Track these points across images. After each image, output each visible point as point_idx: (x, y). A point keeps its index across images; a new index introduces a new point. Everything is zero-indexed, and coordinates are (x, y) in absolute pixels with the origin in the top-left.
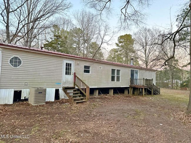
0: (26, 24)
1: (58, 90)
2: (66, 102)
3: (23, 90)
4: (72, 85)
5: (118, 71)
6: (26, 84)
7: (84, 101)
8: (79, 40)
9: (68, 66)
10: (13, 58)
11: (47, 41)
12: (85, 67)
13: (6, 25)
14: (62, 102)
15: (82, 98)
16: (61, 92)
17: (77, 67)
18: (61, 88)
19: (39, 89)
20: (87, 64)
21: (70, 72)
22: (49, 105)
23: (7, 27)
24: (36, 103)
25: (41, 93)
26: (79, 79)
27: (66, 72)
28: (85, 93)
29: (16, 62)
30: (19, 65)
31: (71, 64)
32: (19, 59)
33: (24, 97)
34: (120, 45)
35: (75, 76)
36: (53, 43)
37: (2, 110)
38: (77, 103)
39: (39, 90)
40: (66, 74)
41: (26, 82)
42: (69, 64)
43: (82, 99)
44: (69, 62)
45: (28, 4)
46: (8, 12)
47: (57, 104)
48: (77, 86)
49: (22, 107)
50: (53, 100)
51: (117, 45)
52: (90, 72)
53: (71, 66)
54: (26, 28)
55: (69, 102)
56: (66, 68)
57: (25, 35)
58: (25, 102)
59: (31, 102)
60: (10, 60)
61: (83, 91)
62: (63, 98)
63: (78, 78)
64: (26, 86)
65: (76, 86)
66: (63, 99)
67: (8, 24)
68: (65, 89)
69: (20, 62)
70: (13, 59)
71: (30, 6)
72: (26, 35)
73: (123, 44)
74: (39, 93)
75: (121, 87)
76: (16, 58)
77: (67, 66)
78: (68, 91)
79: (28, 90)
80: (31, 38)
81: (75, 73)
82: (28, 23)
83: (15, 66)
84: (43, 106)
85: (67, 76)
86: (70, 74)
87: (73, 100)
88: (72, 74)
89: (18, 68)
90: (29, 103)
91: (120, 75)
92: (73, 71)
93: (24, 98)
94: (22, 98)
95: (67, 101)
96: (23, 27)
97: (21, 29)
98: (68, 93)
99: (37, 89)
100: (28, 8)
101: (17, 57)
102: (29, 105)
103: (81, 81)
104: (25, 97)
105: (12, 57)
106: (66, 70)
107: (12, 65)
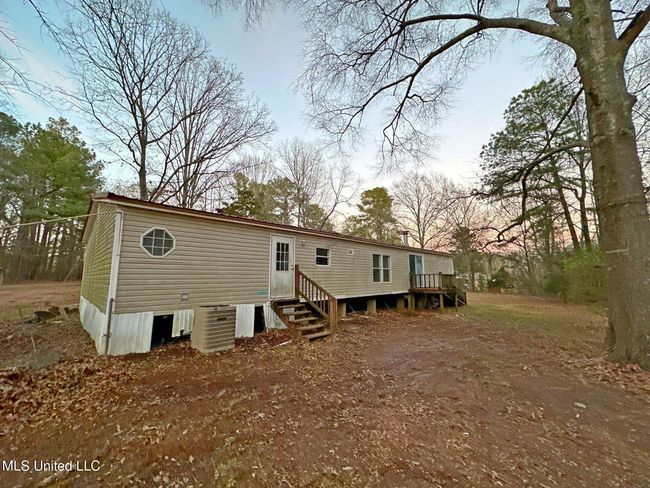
0: (182, 167)
1: (262, 307)
2: (282, 339)
3: (175, 313)
4: (292, 296)
5: (386, 258)
6: (184, 297)
7: (326, 333)
8: (286, 202)
9: (282, 249)
10: (152, 232)
11: (224, 203)
12: (320, 251)
13: (139, 168)
14: (274, 339)
15: (319, 325)
16: (268, 313)
17: (301, 253)
18: (268, 304)
19: (219, 309)
20: (322, 245)
21: (287, 264)
22: (245, 350)
23: (142, 173)
24: (211, 348)
25: (224, 318)
26: (307, 279)
27: (278, 264)
28: (326, 312)
29: (158, 242)
30: (166, 251)
31: (287, 245)
32: (167, 236)
33: (180, 330)
34: (366, 207)
35: (298, 273)
36: (237, 207)
37: (118, 379)
38: (312, 340)
39: (220, 312)
40: (278, 269)
41: (186, 291)
42: (283, 244)
43: (320, 330)
44: (283, 240)
45: (185, 128)
46: (144, 143)
47: (262, 345)
48: (304, 296)
49: (173, 364)
50: (250, 334)
51: (361, 209)
52: (330, 262)
53: (287, 250)
54: (181, 175)
55: (289, 338)
56: (278, 254)
57: (180, 190)
58: (182, 345)
59: (199, 344)
60: (144, 239)
61: (319, 310)
62: (273, 326)
63: (304, 276)
64: (185, 304)
65: (300, 297)
66: (273, 330)
67: (143, 166)
68: (277, 306)
69: (169, 244)
70: (151, 234)
71: (190, 132)
72: (182, 190)
73: (372, 206)
74: (219, 320)
75: (394, 293)
76: (159, 233)
77: (278, 249)
78: (286, 310)
79: (190, 312)
80: (192, 197)
81: (297, 266)
82: (186, 166)
83: (158, 252)
84: (229, 353)
85: (281, 273)
86: (287, 269)
87: (300, 333)
88: (290, 268)
89: (163, 256)
90: (193, 346)
91: (390, 268)
92: (292, 262)
93: (178, 335)
94: (175, 334)
95: (285, 335)
96: (175, 173)
97: (171, 178)
98: (284, 315)
99: (212, 309)
100: (186, 136)
101: (162, 231)
102: (192, 352)
103: (314, 284)
104: (182, 332)
105: (150, 230)
106: (278, 259)
107: (149, 249)
